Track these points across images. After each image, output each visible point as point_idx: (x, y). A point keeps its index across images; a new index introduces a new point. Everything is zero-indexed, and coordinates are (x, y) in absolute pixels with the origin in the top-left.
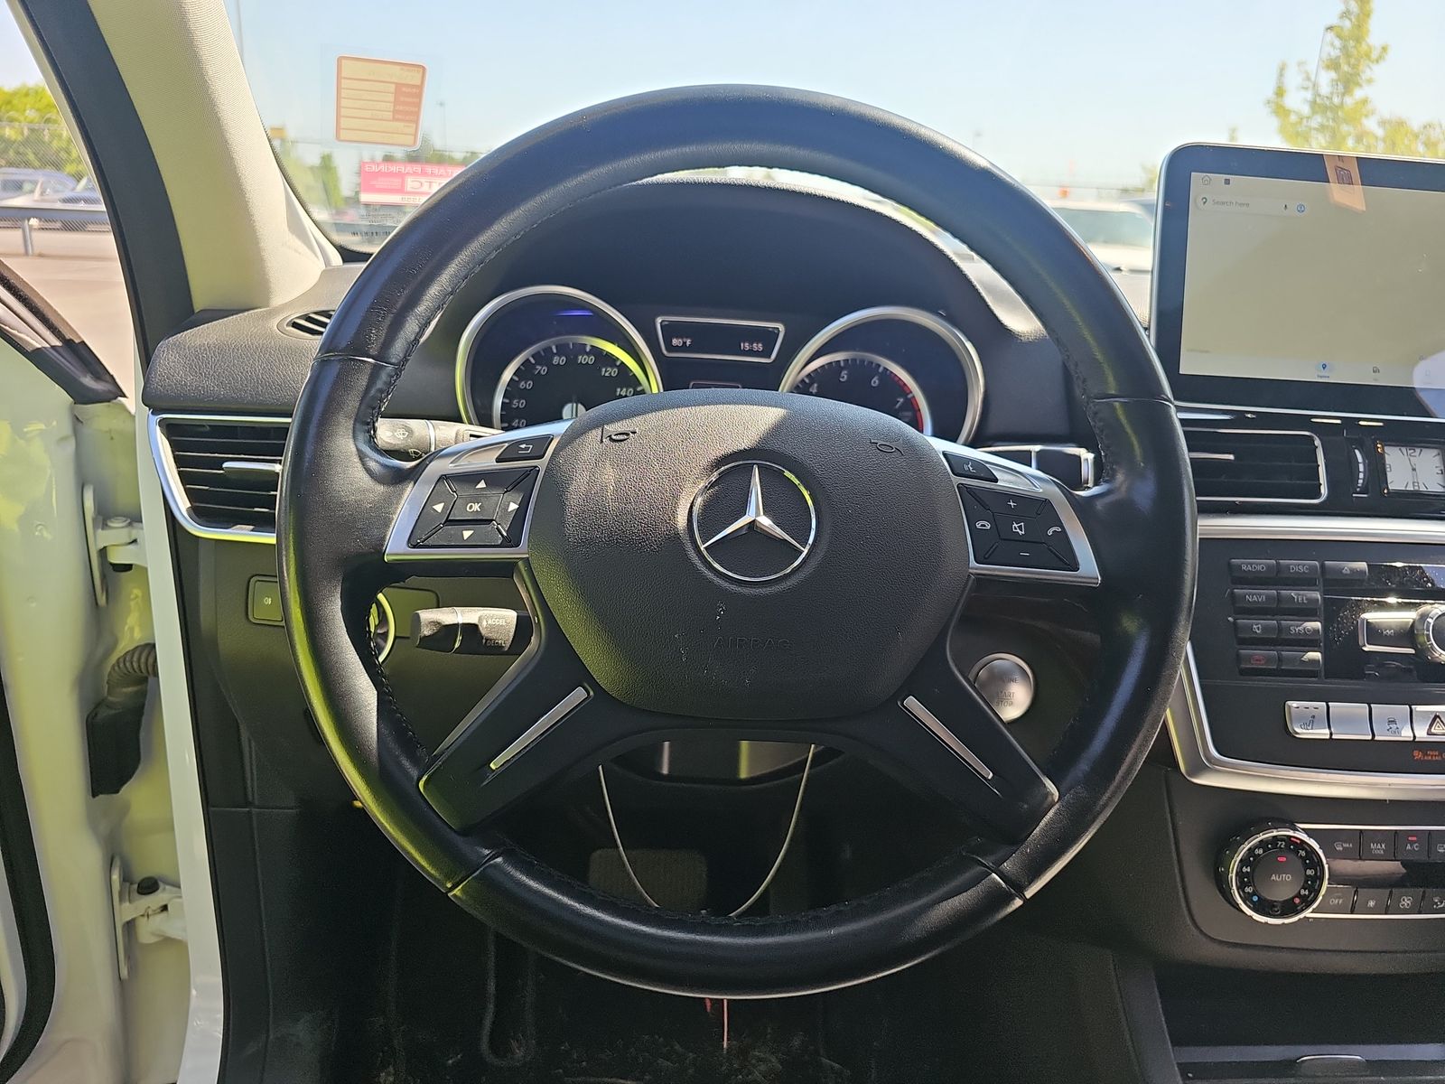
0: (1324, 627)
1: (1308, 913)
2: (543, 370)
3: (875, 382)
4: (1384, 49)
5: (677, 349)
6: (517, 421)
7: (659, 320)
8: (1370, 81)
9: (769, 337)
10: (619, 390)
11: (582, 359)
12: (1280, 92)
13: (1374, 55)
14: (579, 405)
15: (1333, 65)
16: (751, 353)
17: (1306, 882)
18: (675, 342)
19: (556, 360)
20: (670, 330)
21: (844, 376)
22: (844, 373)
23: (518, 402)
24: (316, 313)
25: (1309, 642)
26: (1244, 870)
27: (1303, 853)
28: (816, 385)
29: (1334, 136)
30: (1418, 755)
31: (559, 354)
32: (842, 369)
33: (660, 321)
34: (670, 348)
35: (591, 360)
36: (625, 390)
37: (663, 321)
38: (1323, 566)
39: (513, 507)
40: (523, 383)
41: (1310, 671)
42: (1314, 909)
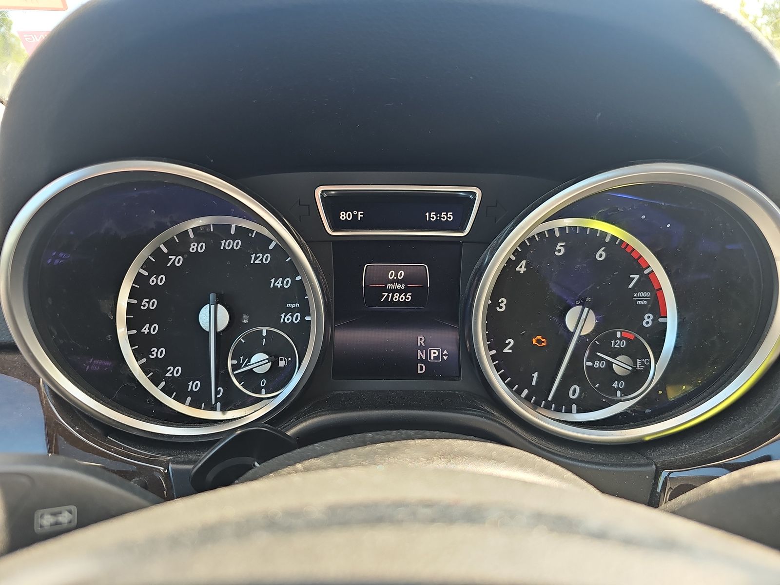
2: (177, 261)
3: (601, 256)
5: (346, 225)
6: (147, 326)
7: (318, 191)
9: (463, 204)
10: (273, 280)
11: (227, 245)
14: (219, 306)
16: (439, 225)
18: (343, 216)
19: (193, 248)
20: (334, 203)
21: (560, 249)
22: (560, 246)
23: (148, 303)
28: (524, 262)
31: (197, 239)
32: (559, 240)
33: (320, 192)
34: (337, 224)
35: (237, 244)
36: (280, 280)
37: (323, 191)
40: (153, 278)
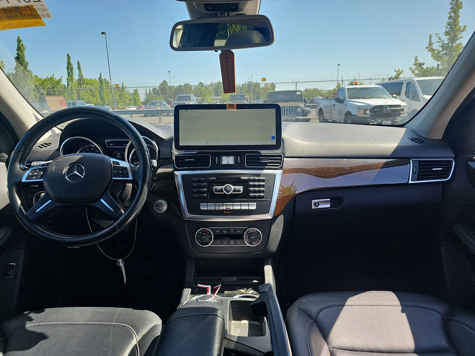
0: (207, 190)
1: (209, 245)
4: (465, 27)
5: (111, 146)
8: (461, 38)
11: (92, 149)
12: (431, 44)
13: (461, 30)
15: (447, 33)
16: (125, 146)
17: (209, 238)
19: (87, 150)
24: (43, 144)
25: (205, 192)
26: (198, 236)
27: (208, 233)
29: (450, 56)
30: (225, 212)
31: (87, 148)
33: (106, 141)
38: (207, 179)
39: (42, 173)
41: (205, 197)
42: (211, 244)
